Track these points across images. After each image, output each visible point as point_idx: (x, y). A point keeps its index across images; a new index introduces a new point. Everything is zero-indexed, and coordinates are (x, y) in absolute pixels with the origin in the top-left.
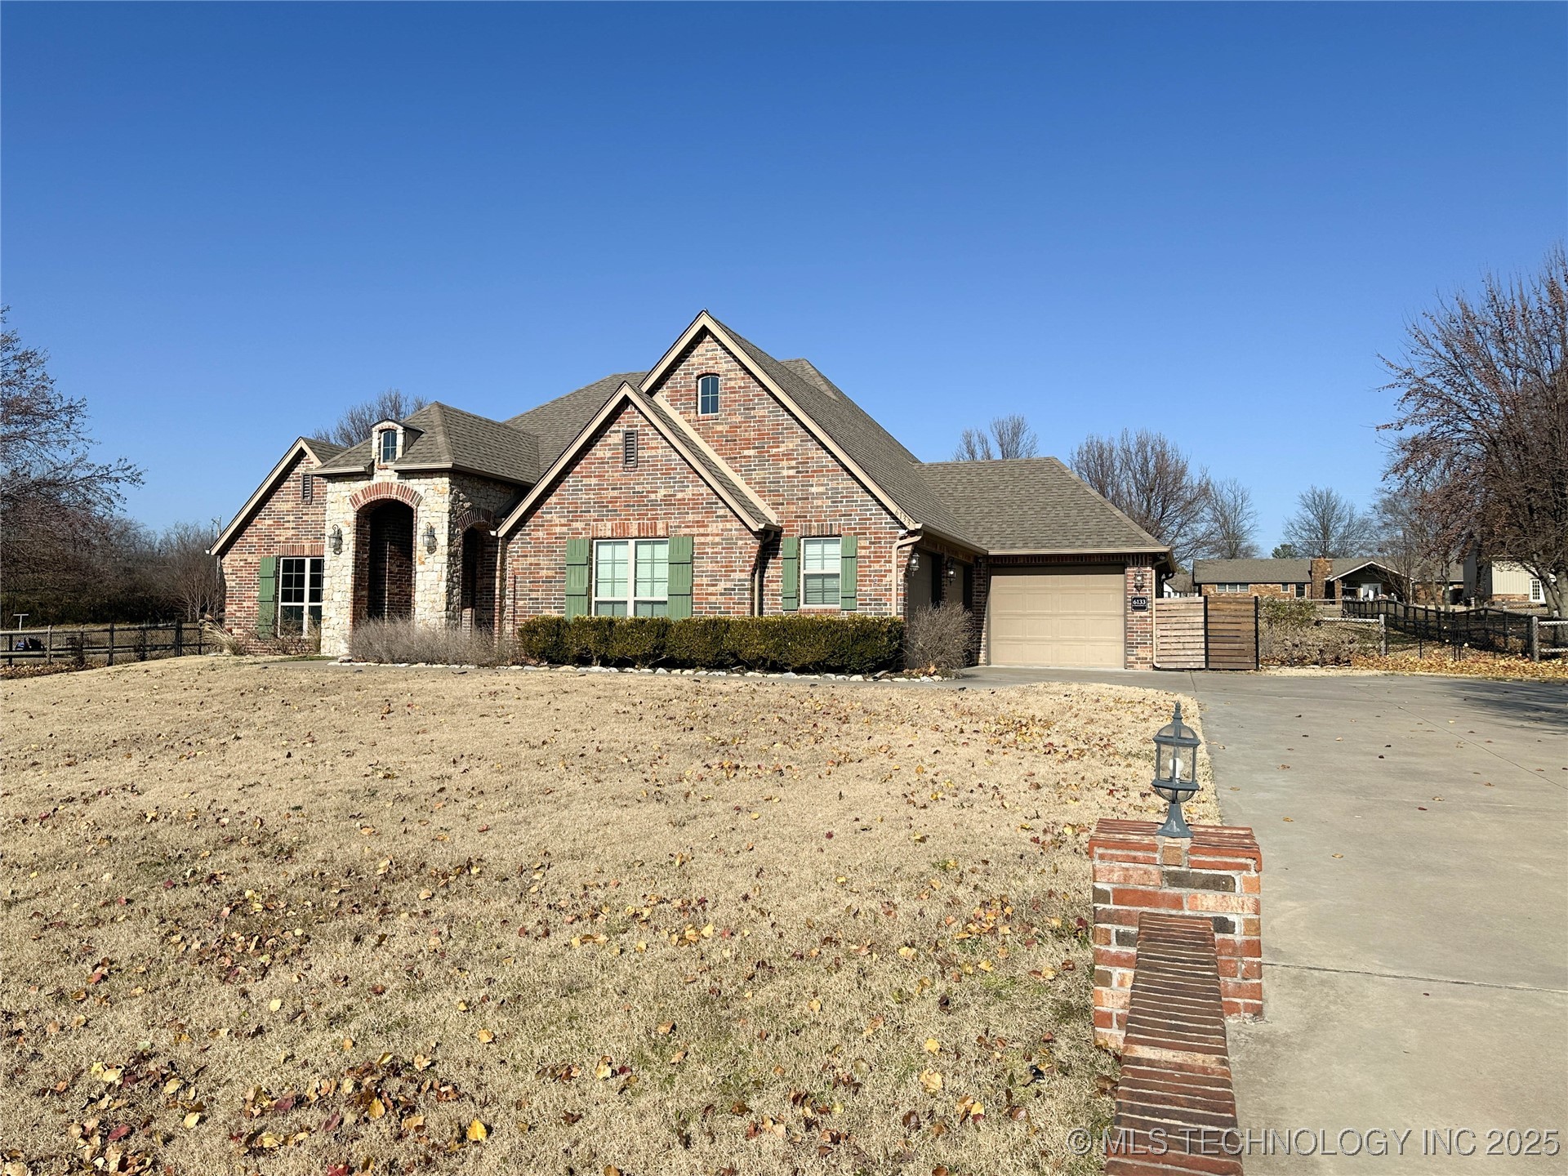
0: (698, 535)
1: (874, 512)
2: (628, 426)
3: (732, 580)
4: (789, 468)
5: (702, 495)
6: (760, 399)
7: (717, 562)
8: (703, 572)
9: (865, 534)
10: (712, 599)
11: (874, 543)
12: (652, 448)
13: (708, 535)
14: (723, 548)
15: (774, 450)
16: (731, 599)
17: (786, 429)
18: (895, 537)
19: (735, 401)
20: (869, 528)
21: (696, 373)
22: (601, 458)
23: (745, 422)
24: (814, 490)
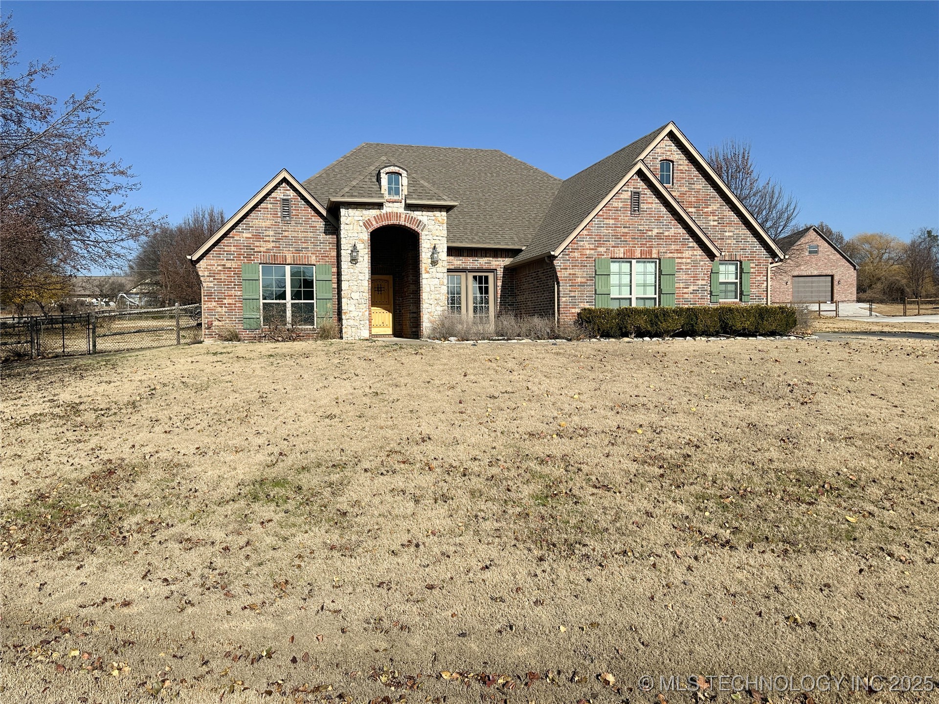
0: (677, 258)
1: (758, 248)
2: (634, 188)
3: (698, 285)
4: (714, 221)
5: (680, 234)
6: (697, 179)
7: (689, 274)
8: (680, 280)
9: (753, 260)
10: (686, 296)
11: (757, 265)
12: (649, 203)
13: (683, 258)
14: (692, 266)
15: (706, 209)
16: (696, 296)
17: (712, 198)
18: (768, 263)
19: (683, 178)
20: (755, 257)
21: (660, 158)
22: (616, 207)
23: (689, 191)
24: (727, 234)
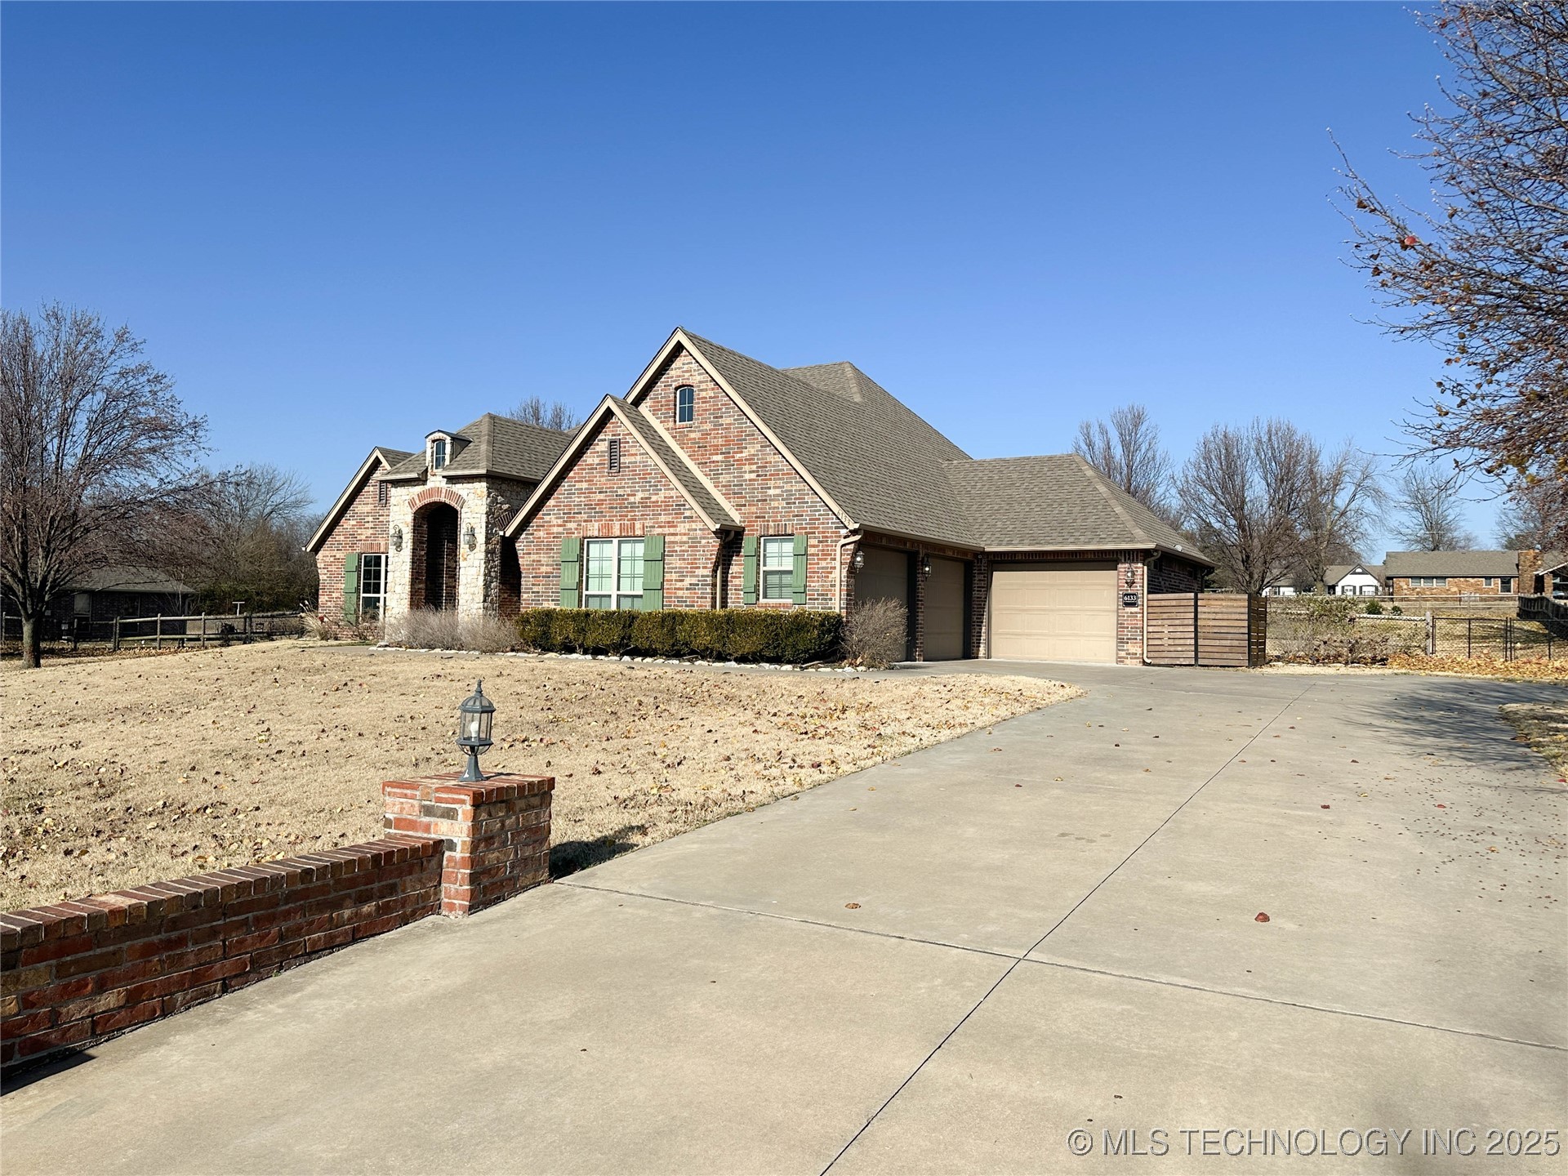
0: (669, 534)
1: (822, 512)
2: (613, 435)
3: (697, 576)
4: (751, 472)
5: (672, 497)
6: (727, 408)
7: (684, 559)
8: (673, 568)
9: (814, 533)
10: (680, 593)
11: (821, 542)
12: (632, 455)
13: (676, 534)
14: (689, 547)
15: (739, 455)
16: (695, 593)
17: (748, 435)
18: (840, 536)
19: (706, 410)
20: (818, 528)
21: (675, 385)
22: (591, 465)
23: (714, 430)
24: (771, 492)
